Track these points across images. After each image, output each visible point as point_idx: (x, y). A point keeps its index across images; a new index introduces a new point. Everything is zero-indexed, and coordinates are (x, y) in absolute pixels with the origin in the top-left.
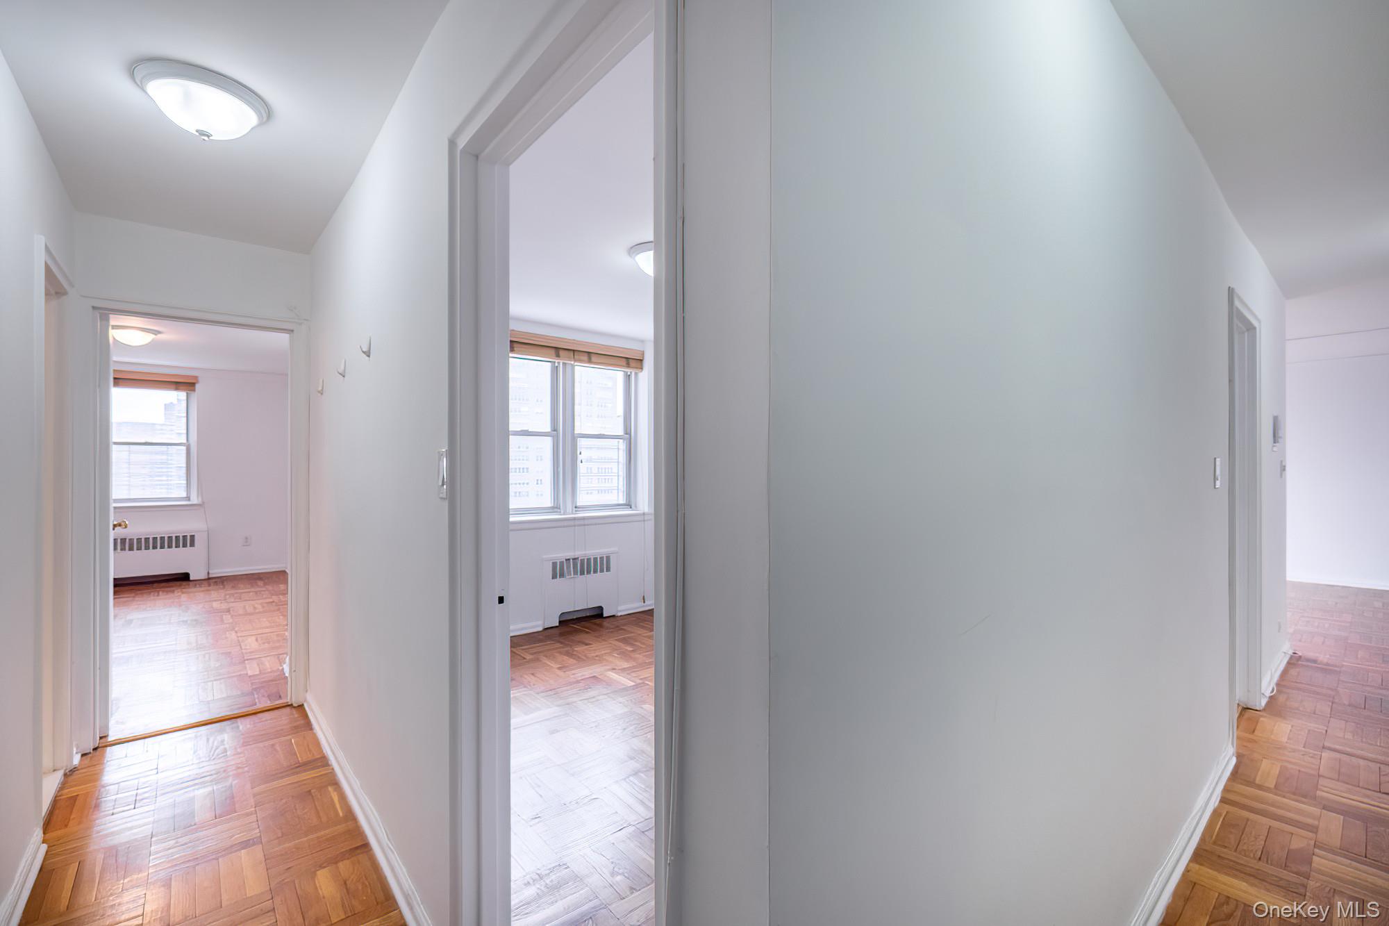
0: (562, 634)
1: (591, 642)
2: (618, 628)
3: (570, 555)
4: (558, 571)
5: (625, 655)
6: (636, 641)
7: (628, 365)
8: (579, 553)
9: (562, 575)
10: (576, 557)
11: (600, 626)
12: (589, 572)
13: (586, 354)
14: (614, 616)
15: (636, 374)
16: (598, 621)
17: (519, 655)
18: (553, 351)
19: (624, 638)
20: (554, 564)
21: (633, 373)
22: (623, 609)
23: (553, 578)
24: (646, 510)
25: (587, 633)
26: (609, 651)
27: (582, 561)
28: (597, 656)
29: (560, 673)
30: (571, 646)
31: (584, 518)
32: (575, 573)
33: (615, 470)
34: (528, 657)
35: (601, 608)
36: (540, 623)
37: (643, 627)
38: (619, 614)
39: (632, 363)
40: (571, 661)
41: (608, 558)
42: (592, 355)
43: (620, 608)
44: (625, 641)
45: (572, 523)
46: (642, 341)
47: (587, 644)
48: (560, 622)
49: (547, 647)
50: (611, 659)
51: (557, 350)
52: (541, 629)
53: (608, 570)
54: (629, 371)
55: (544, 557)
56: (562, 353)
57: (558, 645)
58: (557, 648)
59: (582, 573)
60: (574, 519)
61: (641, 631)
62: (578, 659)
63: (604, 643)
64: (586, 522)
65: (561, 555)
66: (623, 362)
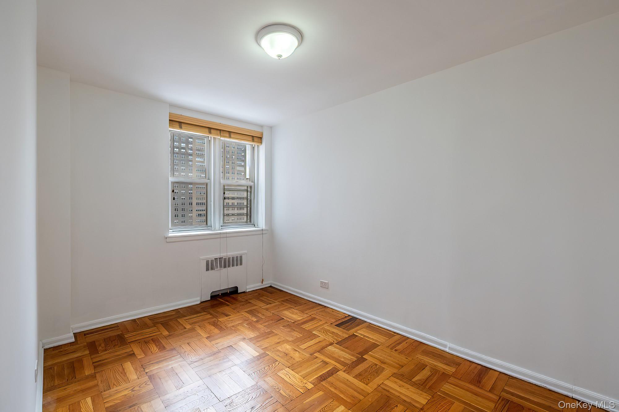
0: (213, 306)
1: (230, 314)
2: (247, 302)
3: (217, 256)
4: (210, 266)
5: (252, 326)
6: (258, 313)
7: (253, 141)
8: (223, 255)
9: (212, 269)
10: (221, 257)
11: (235, 299)
12: (229, 266)
13: (228, 133)
14: (244, 292)
15: (258, 146)
16: (234, 296)
17: (182, 325)
18: (207, 130)
19: (251, 310)
20: (207, 262)
21: (256, 146)
22: (250, 287)
23: (207, 270)
24: (264, 228)
25: (228, 305)
26: (241, 322)
27: (225, 260)
28: (233, 326)
29: (207, 342)
30: (216, 317)
31: (226, 233)
32: (221, 266)
33: (245, 204)
34: (188, 327)
35: (237, 288)
36: (199, 298)
37: (262, 301)
38: (248, 291)
39: (255, 139)
40: (216, 331)
41: (241, 257)
42: (232, 133)
43: (248, 287)
44: (251, 312)
45: (219, 236)
46: (262, 126)
47: (227, 315)
48: (212, 297)
49: (201, 318)
50: (242, 329)
51: (210, 129)
52: (199, 302)
53: (241, 264)
54: (253, 144)
55: (201, 257)
56: (212, 131)
57: (209, 316)
58: (207, 319)
59: (225, 267)
60: (220, 233)
61: (262, 305)
62: (221, 329)
63: (238, 314)
64: (228, 235)
65: (212, 256)
66: (251, 139)
